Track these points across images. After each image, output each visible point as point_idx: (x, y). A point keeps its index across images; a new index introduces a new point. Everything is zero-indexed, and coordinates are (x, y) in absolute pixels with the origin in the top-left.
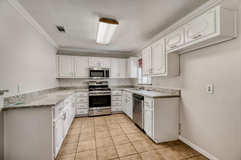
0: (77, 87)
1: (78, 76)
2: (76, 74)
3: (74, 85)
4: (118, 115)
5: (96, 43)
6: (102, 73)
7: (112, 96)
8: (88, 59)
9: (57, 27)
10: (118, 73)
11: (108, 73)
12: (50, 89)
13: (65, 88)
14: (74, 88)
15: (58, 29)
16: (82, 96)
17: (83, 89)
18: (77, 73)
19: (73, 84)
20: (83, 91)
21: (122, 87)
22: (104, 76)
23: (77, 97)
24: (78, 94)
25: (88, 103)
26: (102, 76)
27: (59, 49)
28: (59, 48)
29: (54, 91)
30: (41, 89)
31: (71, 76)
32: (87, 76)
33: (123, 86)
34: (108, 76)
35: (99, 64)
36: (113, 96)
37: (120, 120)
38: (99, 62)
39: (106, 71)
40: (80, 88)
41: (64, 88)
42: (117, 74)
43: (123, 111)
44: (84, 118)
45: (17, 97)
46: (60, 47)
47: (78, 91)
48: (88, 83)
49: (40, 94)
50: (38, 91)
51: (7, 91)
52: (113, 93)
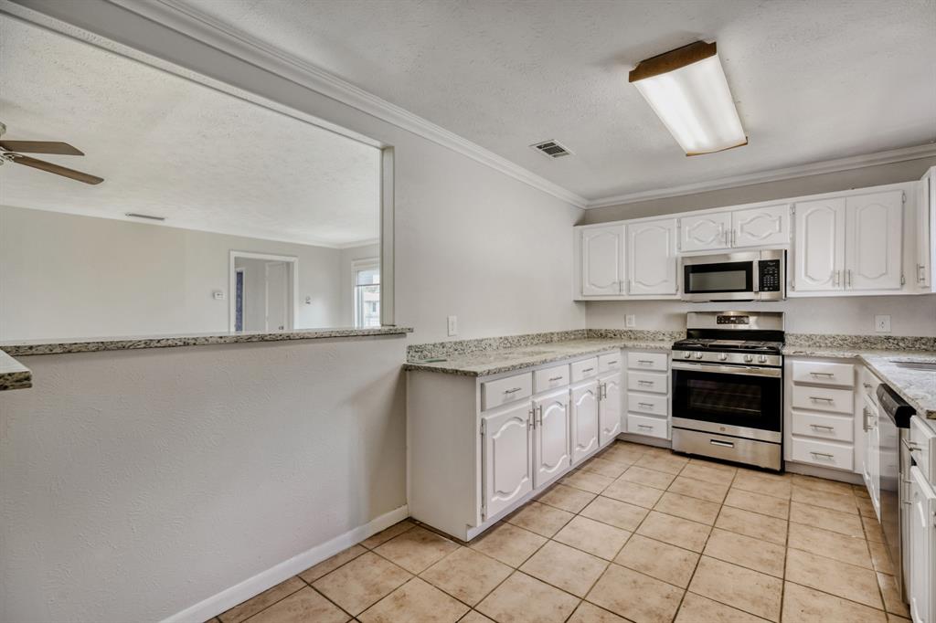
0: (642, 332)
1: (640, 291)
2: (633, 284)
3: (634, 323)
4: (822, 487)
5: (688, 155)
6: (743, 274)
7: (789, 387)
8: (679, 221)
9: (540, 147)
10: (840, 268)
11: (773, 275)
12: (545, 335)
13: (603, 332)
14: (632, 335)
15: (546, 151)
16: (645, 367)
17: (663, 340)
18: (636, 282)
19: (630, 319)
20: (651, 348)
21: (879, 346)
22: (749, 288)
23: (630, 369)
24: (635, 357)
25: (670, 396)
26: (744, 288)
27: (588, 206)
28: (586, 202)
29: (560, 340)
30: (514, 332)
31: (618, 293)
32: (674, 292)
33: (888, 338)
34: (776, 288)
35: (729, 236)
36: (798, 383)
37: (815, 512)
38: (728, 227)
39: (763, 264)
40: (654, 336)
41: (601, 334)
42: (835, 274)
43: (861, 476)
44: (652, 452)
45: (443, 345)
46: (590, 199)
47: (634, 349)
48: (684, 317)
49: (509, 345)
50: (503, 336)
51: (411, 330)
52: (799, 369)
